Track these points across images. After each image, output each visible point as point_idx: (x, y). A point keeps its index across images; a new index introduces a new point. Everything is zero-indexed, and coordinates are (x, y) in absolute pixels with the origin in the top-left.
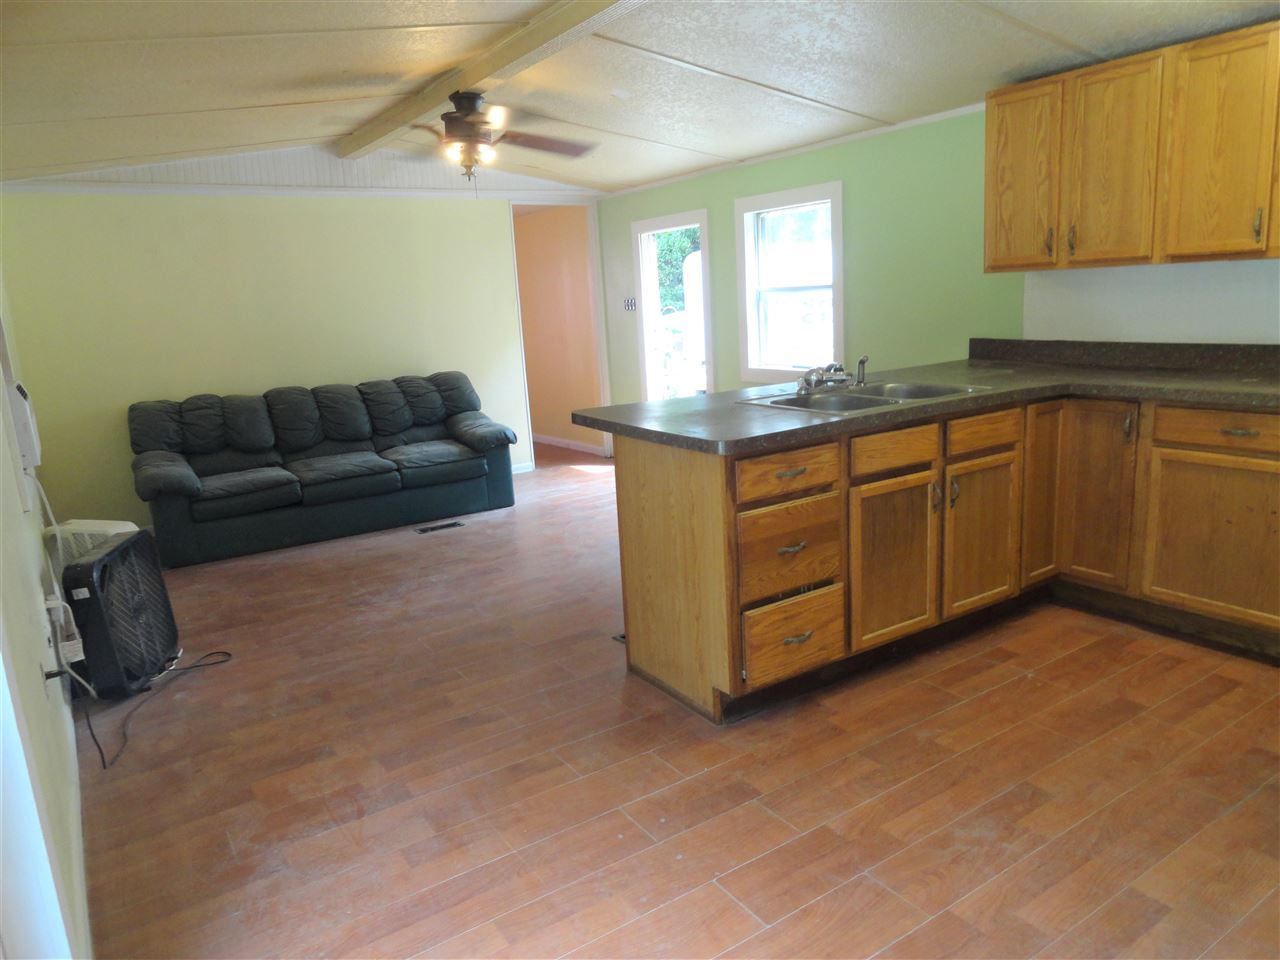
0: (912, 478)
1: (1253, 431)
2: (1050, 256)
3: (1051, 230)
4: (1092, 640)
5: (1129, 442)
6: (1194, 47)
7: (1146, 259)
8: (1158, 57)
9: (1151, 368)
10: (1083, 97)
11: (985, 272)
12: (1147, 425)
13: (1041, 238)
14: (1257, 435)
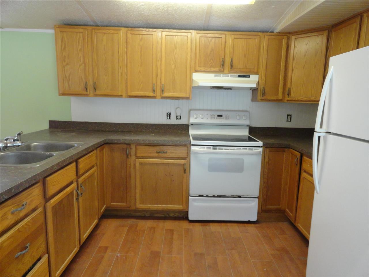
0: (68, 189)
1: (165, 151)
2: (87, 92)
3: (86, 82)
4: (126, 229)
5: (128, 158)
6: (131, 30)
7: (121, 96)
8: (121, 30)
9: (119, 131)
10: (95, 36)
11: (59, 95)
12: (133, 152)
13: (83, 85)
14: (166, 153)
